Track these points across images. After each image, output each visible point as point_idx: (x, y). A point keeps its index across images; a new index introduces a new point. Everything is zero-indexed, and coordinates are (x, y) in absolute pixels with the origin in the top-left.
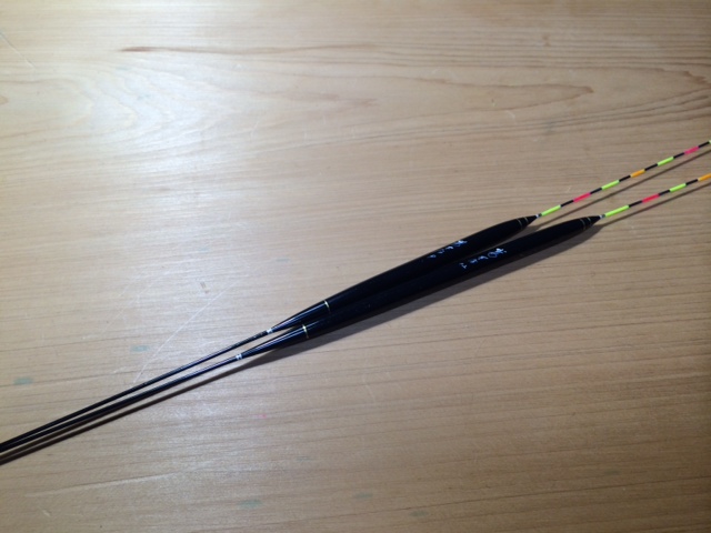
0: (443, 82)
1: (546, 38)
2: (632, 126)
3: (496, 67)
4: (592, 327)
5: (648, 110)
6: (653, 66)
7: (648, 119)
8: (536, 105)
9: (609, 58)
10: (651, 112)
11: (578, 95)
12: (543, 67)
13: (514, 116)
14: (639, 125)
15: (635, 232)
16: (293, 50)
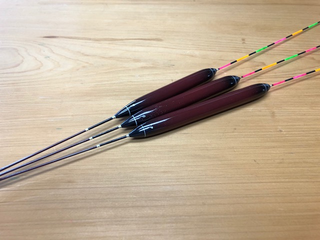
0: (192, 56)
1: (243, 40)
3: (218, 51)
4: (260, 183)
15: (285, 133)
16: (122, 40)
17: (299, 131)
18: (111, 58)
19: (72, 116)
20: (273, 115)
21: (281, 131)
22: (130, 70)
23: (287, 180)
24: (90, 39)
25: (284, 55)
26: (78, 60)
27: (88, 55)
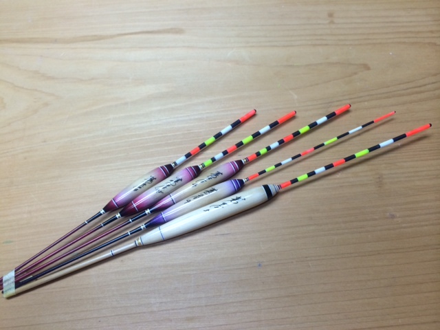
0: (238, 62)
1: (331, 15)
2: (404, 103)
3: (284, 46)
5: (420, 87)
6: (427, 41)
7: (419, 96)
8: (317, 84)
9: (387, 33)
10: (422, 89)
11: (356, 73)
12: (326, 45)
13: (296, 97)
14: (411, 102)
15: (400, 220)
16: (112, 37)
17: (427, 214)
18: (93, 79)
19: (30, 212)
20: (380, 182)
21: (393, 217)
22: (126, 104)
23: (400, 321)
24: (55, 41)
25: (404, 43)
26: (36, 90)
27: (52, 78)
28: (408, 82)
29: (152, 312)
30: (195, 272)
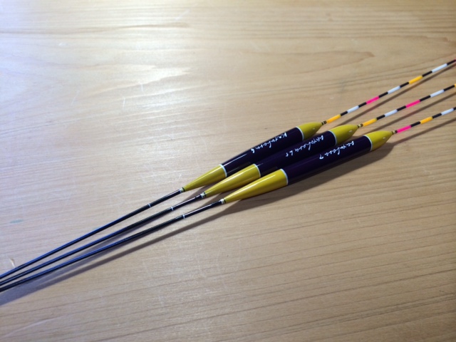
6: (418, 35)
9: (382, 29)
11: (362, 59)
12: (329, 37)
13: (310, 78)
28: (411, 66)
29: (200, 279)
30: (240, 236)
